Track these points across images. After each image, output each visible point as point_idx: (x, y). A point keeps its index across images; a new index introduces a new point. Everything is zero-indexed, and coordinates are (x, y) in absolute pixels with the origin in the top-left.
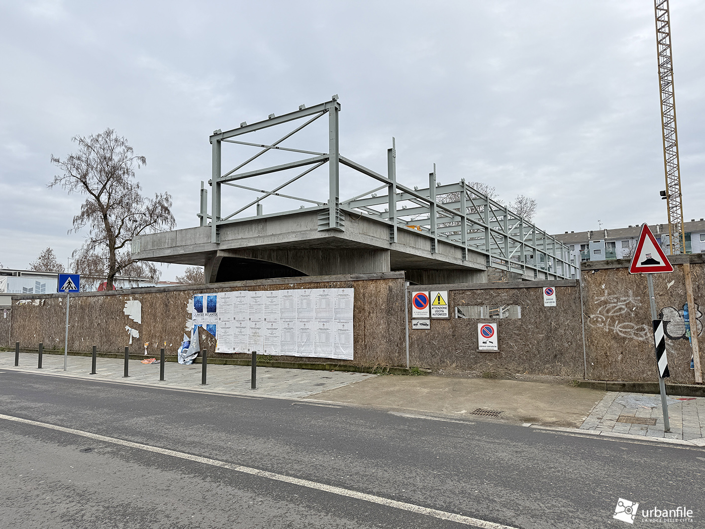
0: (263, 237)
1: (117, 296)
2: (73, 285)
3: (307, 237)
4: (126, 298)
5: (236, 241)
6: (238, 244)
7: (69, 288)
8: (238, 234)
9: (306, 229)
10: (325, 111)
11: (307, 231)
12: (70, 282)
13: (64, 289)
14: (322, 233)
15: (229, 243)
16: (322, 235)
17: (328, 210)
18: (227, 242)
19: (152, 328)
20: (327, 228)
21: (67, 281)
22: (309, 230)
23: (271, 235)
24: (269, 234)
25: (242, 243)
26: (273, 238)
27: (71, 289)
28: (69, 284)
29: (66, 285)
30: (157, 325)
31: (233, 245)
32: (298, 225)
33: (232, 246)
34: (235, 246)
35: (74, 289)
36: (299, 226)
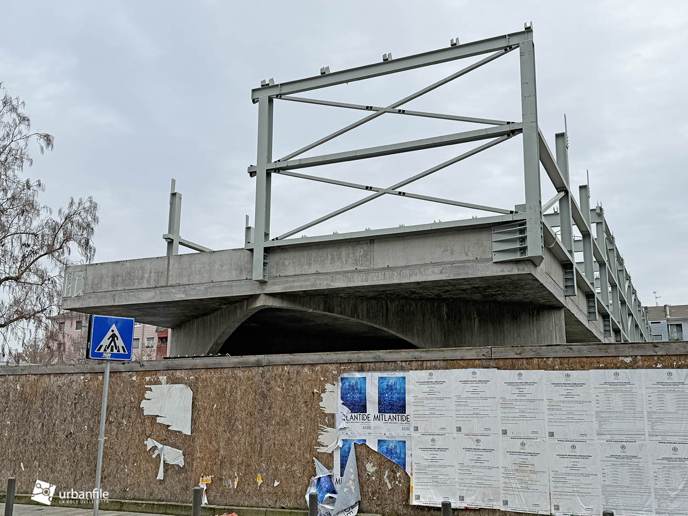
0: (367, 272)
1: (124, 375)
2: (120, 343)
3: (467, 273)
4: (148, 379)
5: (303, 278)
6: (308, 283)
7: (112, 350)
8: (309, 264)
9: (466, 258)
10: (508, 49)
11: (469, 261)
12: (113, 336)
13: (102, 351)
14: (503, 267)
15: (288, 282)
16: (503, 271)
17: (522, 223)
18: (283, 280)
19: (222, 444)
20: (518, 256)
21: (110, 333)
22: (473, 261)
23: (384, 269)
24: (380, 266)
25: (318, 283)
26: (388, 274)
27: (115, 351)
28: (113, 340)
29: (105, 342)
30: (236, 438)
31: (296, 284)
32: (445, 251)
33: (294, 287)
34: (301, 287)
35: (122, 352)
36: (448, 253)
